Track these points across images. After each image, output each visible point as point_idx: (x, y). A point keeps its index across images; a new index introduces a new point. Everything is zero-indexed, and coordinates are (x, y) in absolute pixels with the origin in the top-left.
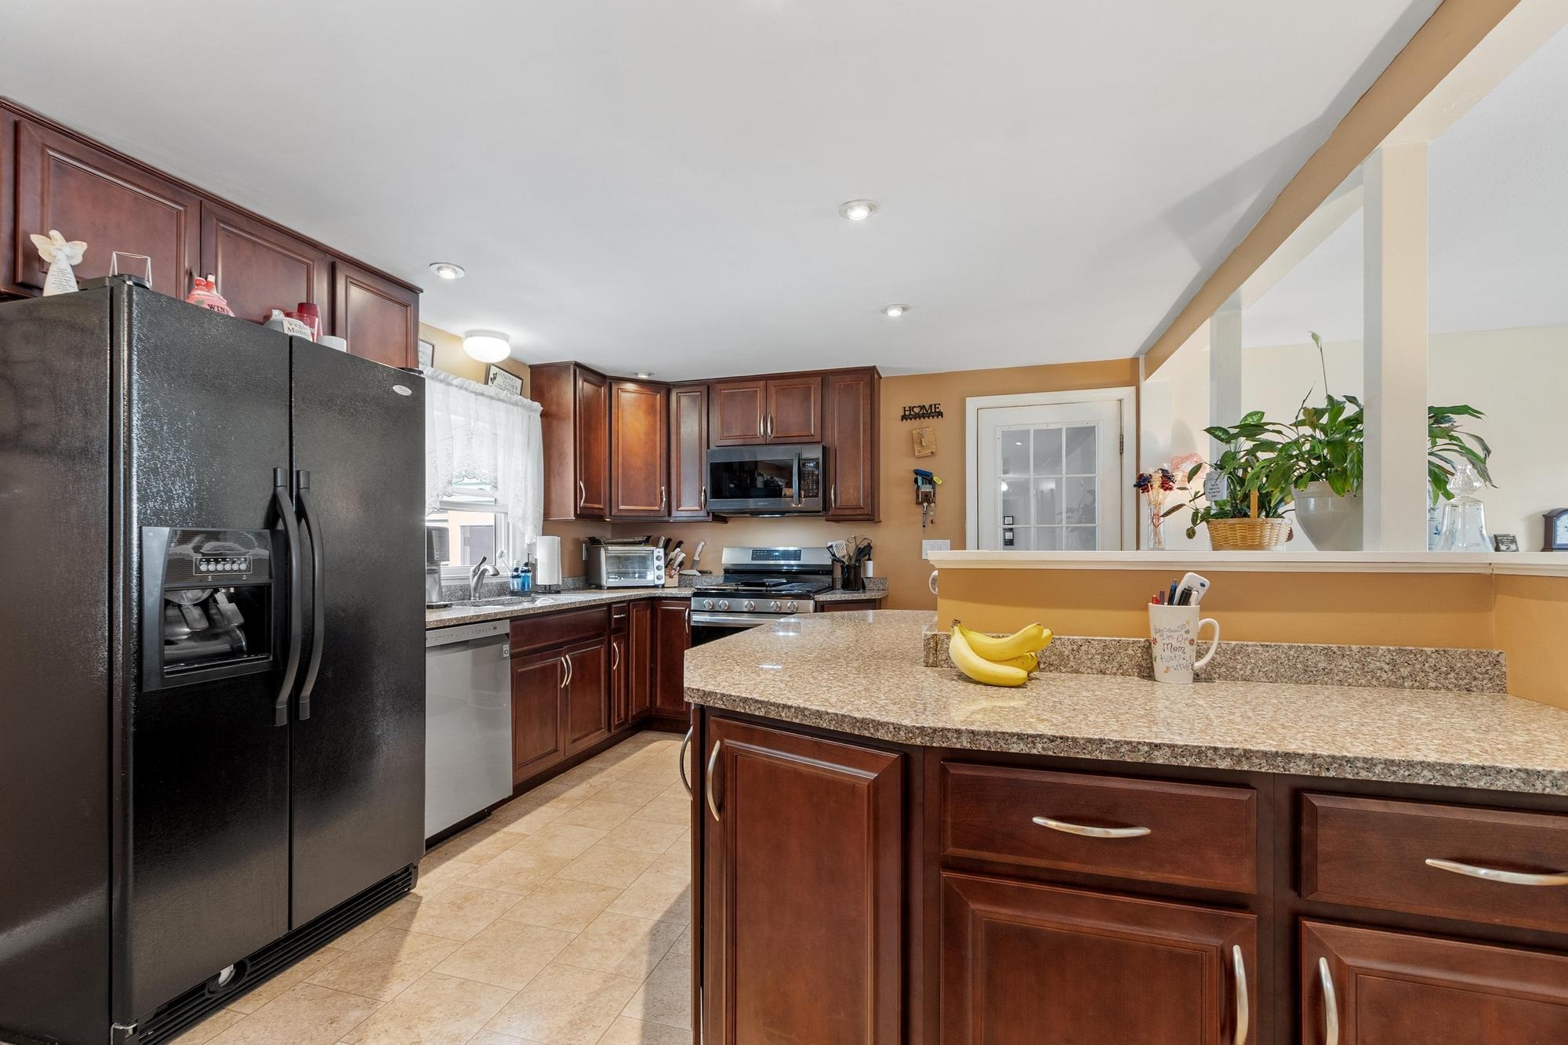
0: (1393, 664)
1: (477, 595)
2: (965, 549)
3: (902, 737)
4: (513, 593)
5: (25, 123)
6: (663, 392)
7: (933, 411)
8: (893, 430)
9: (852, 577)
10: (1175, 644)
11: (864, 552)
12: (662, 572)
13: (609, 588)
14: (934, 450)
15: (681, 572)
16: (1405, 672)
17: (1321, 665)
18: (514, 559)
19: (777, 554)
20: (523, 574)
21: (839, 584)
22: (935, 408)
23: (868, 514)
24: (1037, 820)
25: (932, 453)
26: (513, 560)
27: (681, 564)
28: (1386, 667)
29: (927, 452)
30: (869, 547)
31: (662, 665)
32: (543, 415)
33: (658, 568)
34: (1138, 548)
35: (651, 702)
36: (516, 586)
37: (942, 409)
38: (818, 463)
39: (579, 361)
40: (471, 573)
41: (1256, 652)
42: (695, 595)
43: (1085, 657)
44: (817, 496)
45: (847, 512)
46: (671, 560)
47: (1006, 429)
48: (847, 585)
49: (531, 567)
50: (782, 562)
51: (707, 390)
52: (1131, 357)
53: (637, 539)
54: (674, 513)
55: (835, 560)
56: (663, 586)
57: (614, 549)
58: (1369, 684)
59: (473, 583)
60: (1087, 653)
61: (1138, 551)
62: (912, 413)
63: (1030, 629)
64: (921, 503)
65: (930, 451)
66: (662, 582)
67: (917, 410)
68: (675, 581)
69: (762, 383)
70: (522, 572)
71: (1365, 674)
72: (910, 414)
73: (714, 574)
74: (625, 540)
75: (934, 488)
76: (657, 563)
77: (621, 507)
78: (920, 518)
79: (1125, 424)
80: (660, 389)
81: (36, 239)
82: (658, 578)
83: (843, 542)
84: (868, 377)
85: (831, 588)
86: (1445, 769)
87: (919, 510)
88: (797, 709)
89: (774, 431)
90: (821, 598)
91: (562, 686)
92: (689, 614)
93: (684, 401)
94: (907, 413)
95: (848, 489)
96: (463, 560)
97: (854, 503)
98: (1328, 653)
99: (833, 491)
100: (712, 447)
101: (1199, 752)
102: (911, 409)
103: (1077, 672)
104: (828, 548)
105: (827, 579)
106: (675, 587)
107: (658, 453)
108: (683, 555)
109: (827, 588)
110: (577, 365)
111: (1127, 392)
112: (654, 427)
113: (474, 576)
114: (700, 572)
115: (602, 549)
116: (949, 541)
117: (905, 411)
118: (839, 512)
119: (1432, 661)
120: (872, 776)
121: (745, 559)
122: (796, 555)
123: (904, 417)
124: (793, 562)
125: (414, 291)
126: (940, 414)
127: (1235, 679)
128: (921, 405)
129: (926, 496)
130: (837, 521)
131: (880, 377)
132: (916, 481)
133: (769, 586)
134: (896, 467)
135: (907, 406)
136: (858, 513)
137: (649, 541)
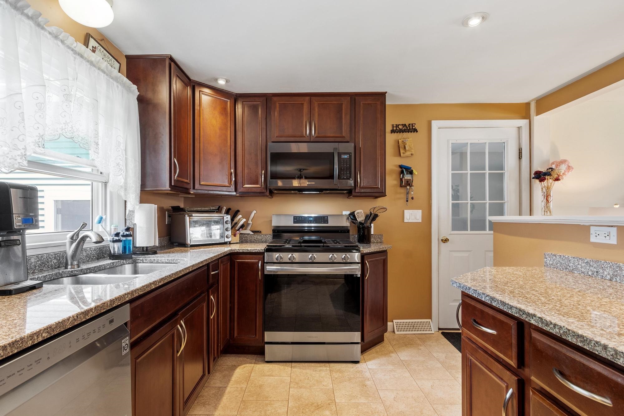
1: (75, 263)
4: (113, 256)
6: (232, 102)
7: (411, 128)
9: (366, 234)
11: (372, 217)
12: (229, 233)
13: (192, 246)
14: (413, 153)
15: (241, 232)
18: (111, 223)
19: (311, 219)
20: (124, 239)
22: (412, 126)
23: (381, 193)
25: (412, 154)
26: (111, 226)
27: (242, 227)
29: (407, 154)
30: (374, 215)
33: (227, 230)
34: (531, 214)
36: (116, 250)
37: (416, 127)
38: (350, 156)
40: (68, 240)
42: (268, 251)
44: (349, 179)
45: (367, 191)
46: (235, 223)
47: (454, 142)
48: (362, 240)
49: (130, 231)
51: (266, 101)
52: (526, 102)
53: (212, 208)
54: (239, 189)
56: (230, 243)
57: (196, 217)
59: (70, 250)
61: (531, 216)
62: (398, 129)
64: (405, 186)
65: (409, 154)
66: (229, 240)
67: (400, 127)
68: (237, 239)
69: (307, 98)
70: (123, 236)
72: (397, 129)
73: (263, 233)
74: (203, 209)
75: (414, 177)
76: (226, 226)
77: (202, 183)
78: (403, 196)
80: (230, 97)
82: (227, 237)
87: (403, 190)
89: (317, 132)
91: (178, 355)
92: (262, 265)
93: (247, 108)
94: (395, 128)
96: (56, 226)
97: (373, 184)
99: (359, 176)
102: (397, 126)
106: (237, 243)
107: (229, 144)
108: (244, 220)
111: (523, 123)
112: (225, 124)
113: (72, 243)
114: (253, 232)
115: (186, 215)
116: (421, 210)
117: (393, 127)
118: (363, 191)
121: (287, 222)
122: (325, 220)
123: (393, 131)
126: (415, 130)
128: (404, 123)
129: (408, 182)
132: (400, 172)
135: (395, 123)
136: (375, 190)
137: (219, 210)
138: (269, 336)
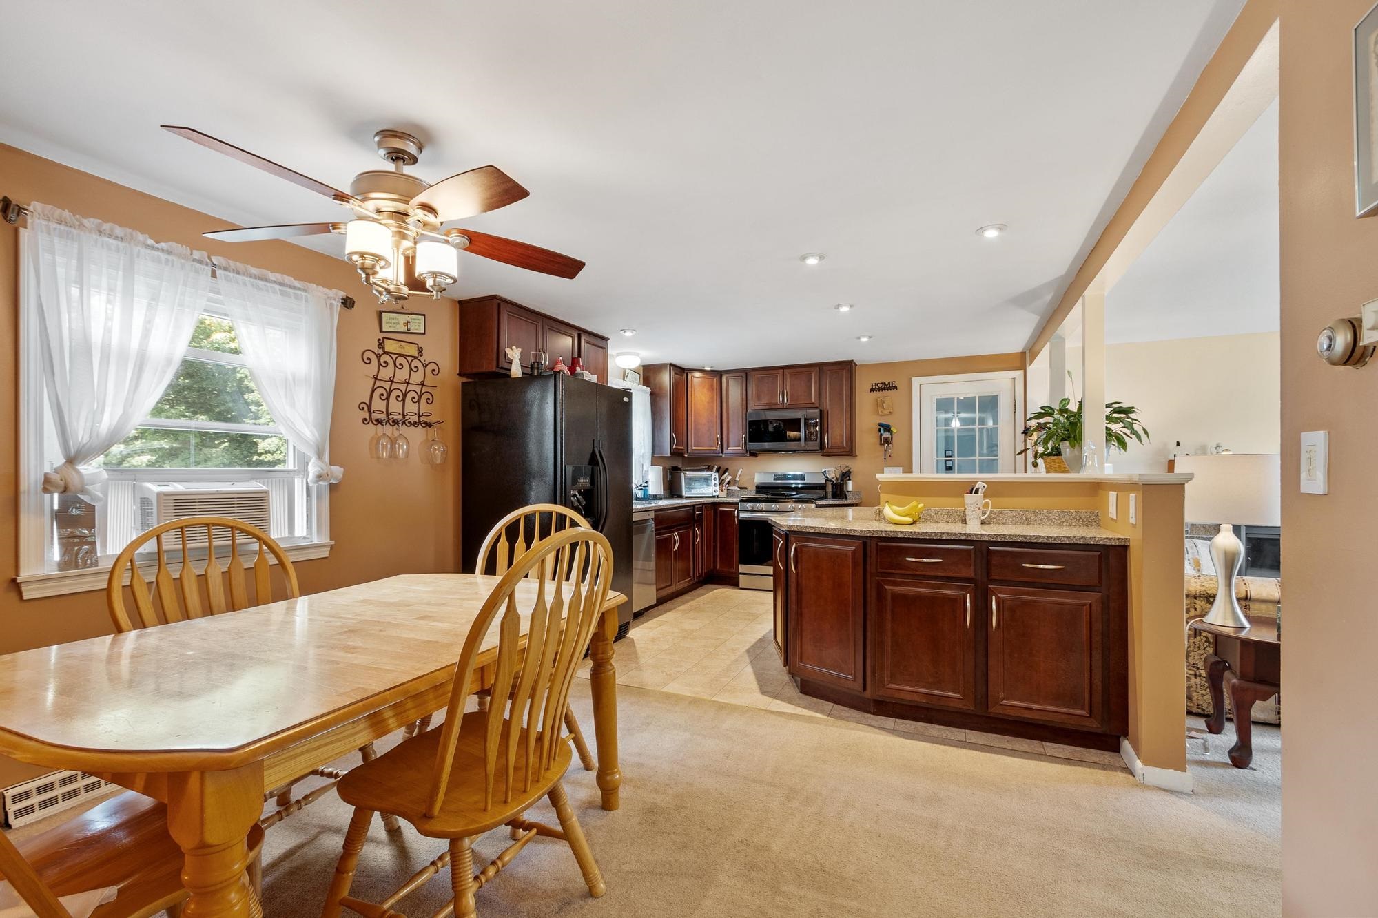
0: (1059, 516)
2: (912, 472)
3: (863, 534)
4: (639, 499)
5: (502, 304)
6: (718, 377)
7: (891, 386)
8: (865, 399)
9: (838, 493)
10: (973, 509)
11: (846, 475)
12: (717, 488)
13: (686, 497)
14: (891, 411)
15: (729, 488)
16: (1064, 519)
17: (1032, 518)
19: (790, 476)
21: (830, 495)
22: (892, 384)
23: (848, 451)
24: (908, 559)
25: (890, 413)
27: (729, 483)
28: (1056, 518)
29: (886, 412)
30: (849, 472)
31: (720, 543)
32: (651, 394)
33: (715, 485)
34: (1026, 472)
35: (714, 566)
36: (640, 495)
37: (896, 384)
38: (817, 420)
39: (672, 362)
41: (1007, 513)
42: (742, 501)
43: (940, 516)
44: (816, 441)
45: (835, 450)
46: (723, 480)
47: (939, 397)
48: (835, 496)
50: (792, 482)
51: (745, 374)
52: (1020, 351)
53: (702, 467)
54: (725, 451)
55: (827, 480)
56: (718, 497)
57: (690, 474)
58: (1050, 525)
60: (941, 514)
62: (877, 387)
63: (914, 503)
64: (883, 444)
65: (889, 411)
66: (717, 494)
67: (880, 385)
68: (725, 493)
69: (781, 371)
70: (644, 487)
71: (1048, 521)
73: (749, 489)
74: (696, 468)
75: (891, 435)
76: (714, 482)
77: (694, 448)
78: (882, 453)
79: (1017, 394)
80: (717, 375)
81: (507, 350)
82: (715, 491)
83: (833, 469)
84: (848, 367)
85: (825, 498)
86: (1025, 537)
87: (882, 449)
88: (826, 528)
89: (789, 400)
90: (820, 502)
91: (675, 551)
92: (738, 513)
93: (731, 382)
94: (874, 387)
95: (836, 434)
97: (840, 445)
98: (1035, 513)
99: (826, 436)
100: (749, 410)
101: (956, 534)
102: (877, 384)
103: (937, 522)
104: (823, 473)
105: (821, 492)
106: (724, 497)
107: (715, 414)
108: (730, 477)
109: (822, 498)
110: (672, 365)
111: (1018, 374)
112: (712, 398)
114: (741, 487)
115: (682, 473)
116: (900, 467)
117: (872, 386)
118: (831, 450)
119: (1074, 515)
120: (853, 548)
121: (770, 480)
122: (802, 477)
123: (872, 390)
124: (799, 482)
125: (605, 339)
126: (896, 388)
127: (1000, 524)
128: (883, 382)
129: (886, 440)
130: (829, 456)
131: (856, 365)
132: (880, 430)
133: (788, 495)
134: (867, 420)
135: (874, 382)
136: (842, 450)
137: (709, 469)
138: (743, 568)
